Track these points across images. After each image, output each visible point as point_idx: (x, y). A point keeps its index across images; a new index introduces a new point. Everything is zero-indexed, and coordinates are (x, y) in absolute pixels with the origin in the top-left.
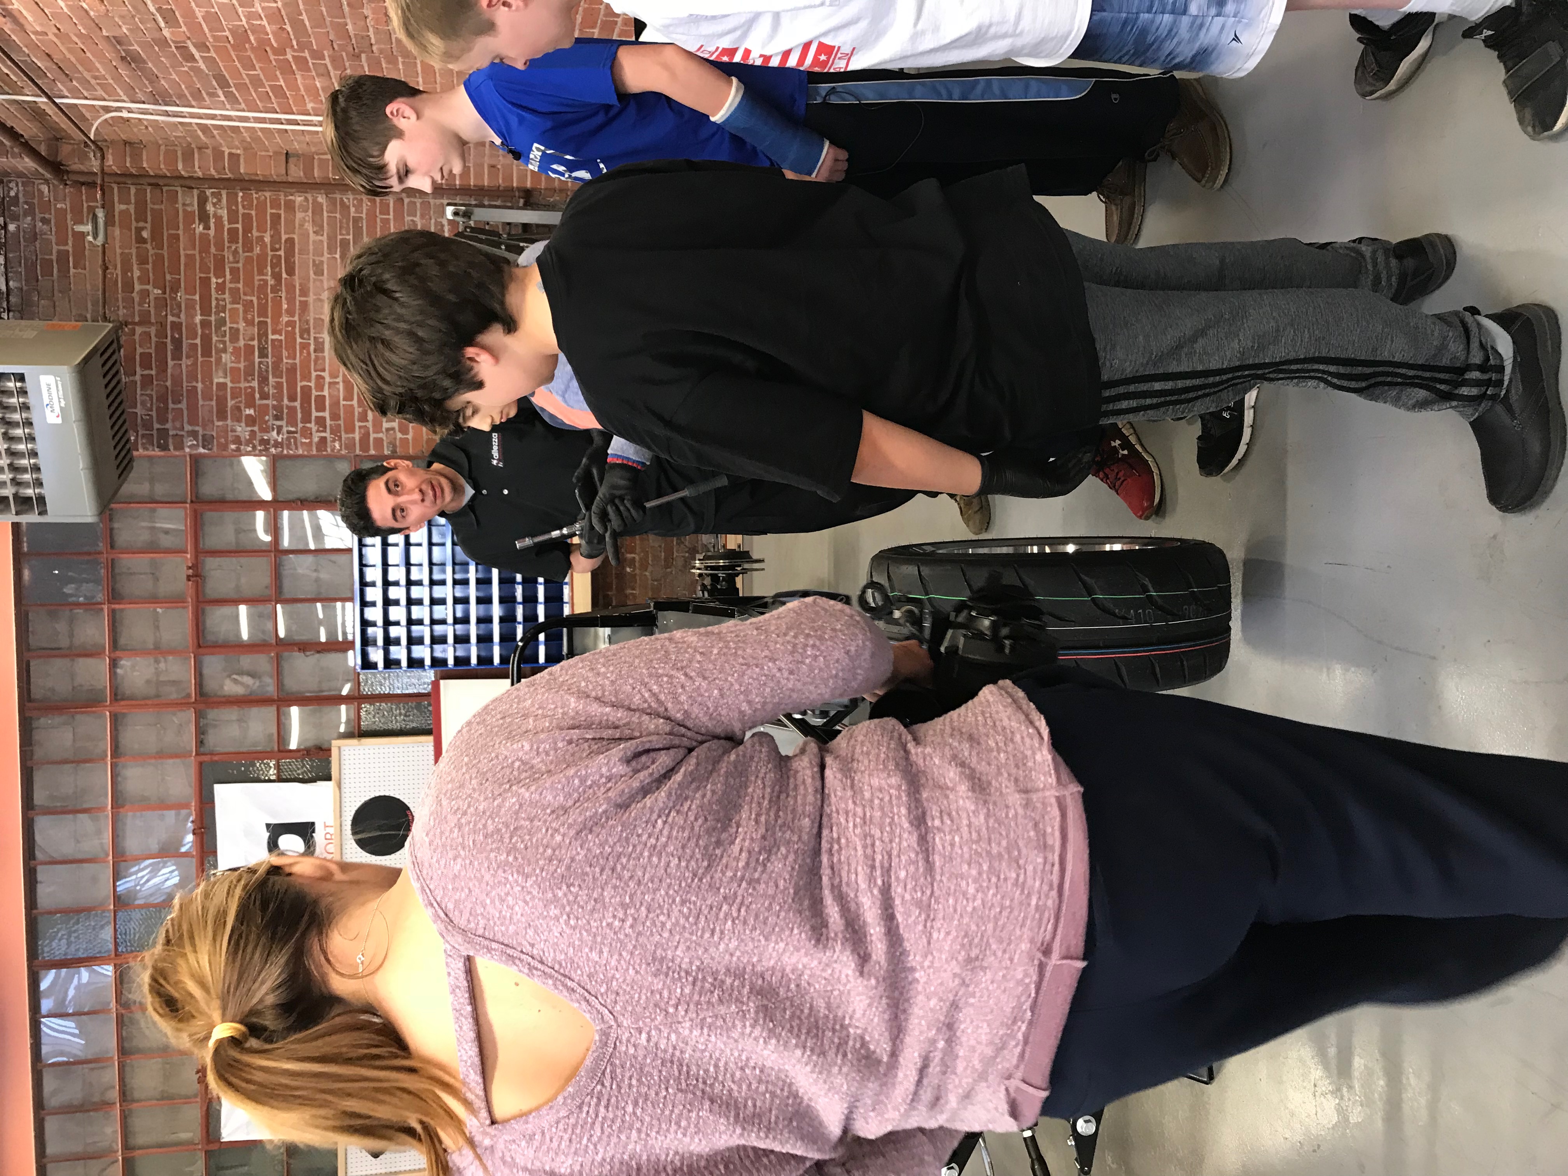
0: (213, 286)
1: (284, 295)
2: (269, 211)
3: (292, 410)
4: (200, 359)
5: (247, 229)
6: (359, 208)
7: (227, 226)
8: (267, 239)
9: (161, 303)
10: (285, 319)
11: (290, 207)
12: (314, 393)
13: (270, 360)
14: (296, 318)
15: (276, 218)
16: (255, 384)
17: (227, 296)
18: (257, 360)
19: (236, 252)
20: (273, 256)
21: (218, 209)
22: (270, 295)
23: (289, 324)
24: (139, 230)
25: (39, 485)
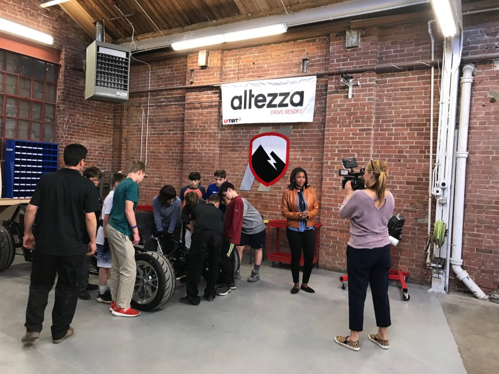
0: (96, 118)
1: (94, 133)
3: (70, 131)
4: (82, 112)
5: (106, 127)
7: (107, 123)
8: (105, 131)
9: (93, 106)
10: (89, 132)
11: (110, 137)
12: (74, 137)
13: (81, 128)
14: (89, 135)
15: (108, 134)
16: (76, 124)
17: (94, 121)
18: (81, 125)
19: (102, 124)
20: (101, 132)
21: (110, 122)
22: (94, 130)
24: (106, 105)
25: (104, 86)
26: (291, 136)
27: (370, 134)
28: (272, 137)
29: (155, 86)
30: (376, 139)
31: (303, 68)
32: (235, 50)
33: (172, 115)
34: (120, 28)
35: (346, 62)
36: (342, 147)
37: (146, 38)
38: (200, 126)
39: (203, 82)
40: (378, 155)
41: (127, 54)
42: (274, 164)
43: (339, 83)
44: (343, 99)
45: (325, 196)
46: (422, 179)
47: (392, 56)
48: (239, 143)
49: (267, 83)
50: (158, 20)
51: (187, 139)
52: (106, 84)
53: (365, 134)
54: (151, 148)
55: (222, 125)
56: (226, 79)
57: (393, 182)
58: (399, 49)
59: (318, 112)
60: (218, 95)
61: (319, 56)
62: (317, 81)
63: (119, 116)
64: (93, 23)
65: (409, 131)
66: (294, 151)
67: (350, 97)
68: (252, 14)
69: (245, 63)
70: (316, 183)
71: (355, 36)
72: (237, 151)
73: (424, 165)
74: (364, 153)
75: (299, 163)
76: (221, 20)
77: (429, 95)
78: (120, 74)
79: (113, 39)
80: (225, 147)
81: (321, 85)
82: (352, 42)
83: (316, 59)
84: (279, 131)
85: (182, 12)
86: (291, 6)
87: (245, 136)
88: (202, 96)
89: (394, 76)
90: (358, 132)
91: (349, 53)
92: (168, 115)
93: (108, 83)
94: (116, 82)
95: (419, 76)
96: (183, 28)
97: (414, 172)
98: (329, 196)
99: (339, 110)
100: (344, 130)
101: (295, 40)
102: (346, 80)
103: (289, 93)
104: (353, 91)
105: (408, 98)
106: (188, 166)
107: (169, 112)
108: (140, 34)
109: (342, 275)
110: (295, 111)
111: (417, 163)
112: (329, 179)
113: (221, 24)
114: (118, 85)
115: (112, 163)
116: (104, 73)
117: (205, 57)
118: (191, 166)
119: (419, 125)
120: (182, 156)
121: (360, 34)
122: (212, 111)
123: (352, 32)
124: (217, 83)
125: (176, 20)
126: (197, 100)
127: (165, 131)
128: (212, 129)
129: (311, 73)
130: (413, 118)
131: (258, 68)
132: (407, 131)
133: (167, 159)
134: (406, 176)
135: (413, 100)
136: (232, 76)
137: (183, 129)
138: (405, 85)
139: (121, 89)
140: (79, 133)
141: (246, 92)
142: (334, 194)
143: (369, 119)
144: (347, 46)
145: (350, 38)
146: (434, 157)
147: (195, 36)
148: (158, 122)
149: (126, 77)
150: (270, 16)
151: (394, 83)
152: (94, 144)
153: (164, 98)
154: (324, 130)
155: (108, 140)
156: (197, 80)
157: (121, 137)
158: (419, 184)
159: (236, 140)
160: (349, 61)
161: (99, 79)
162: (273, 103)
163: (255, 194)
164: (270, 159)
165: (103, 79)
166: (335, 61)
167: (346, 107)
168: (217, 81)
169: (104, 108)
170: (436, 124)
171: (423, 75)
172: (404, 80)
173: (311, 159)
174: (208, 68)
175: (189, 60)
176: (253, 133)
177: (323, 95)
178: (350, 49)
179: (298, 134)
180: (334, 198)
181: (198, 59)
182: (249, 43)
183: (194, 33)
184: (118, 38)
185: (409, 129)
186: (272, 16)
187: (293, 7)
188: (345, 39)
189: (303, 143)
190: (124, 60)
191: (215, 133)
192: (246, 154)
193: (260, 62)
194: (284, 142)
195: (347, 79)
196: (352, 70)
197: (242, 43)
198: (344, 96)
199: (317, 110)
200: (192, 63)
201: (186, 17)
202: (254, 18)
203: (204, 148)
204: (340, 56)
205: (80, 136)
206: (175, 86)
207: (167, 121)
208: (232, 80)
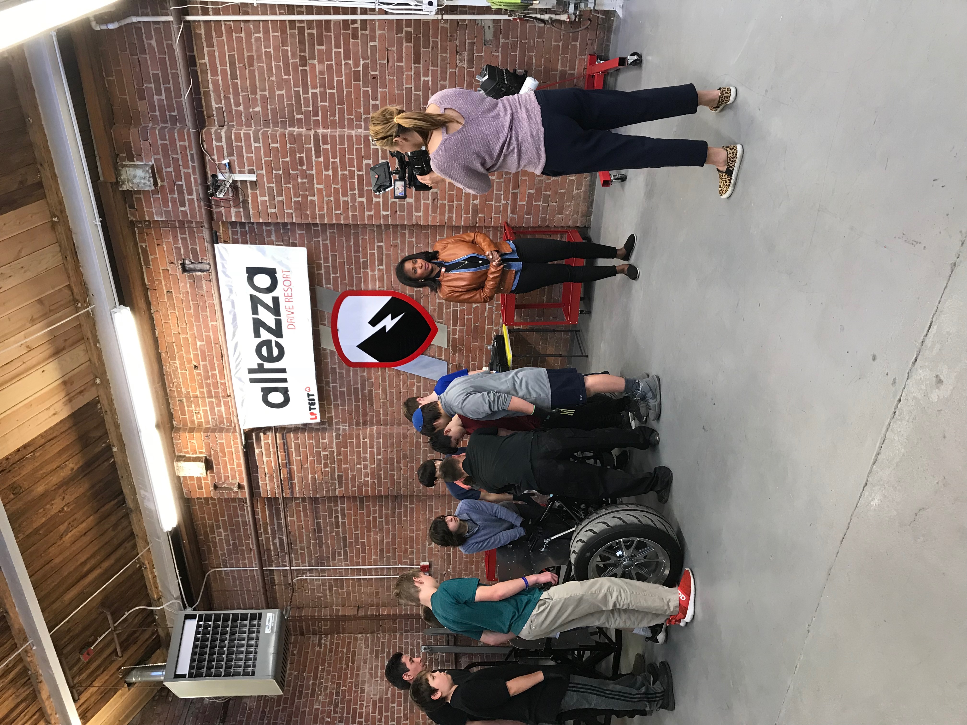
0: (320, 669)
1: (349, 672)
2: (347, 641)
3: (347, 718)
4: (309, 698)
5: (337, 647)
6: (384, 638)
7: (328, 647)
8: (345, 651)
9: (296, 677)
11: (356, 639)
12: (358, 711)
13: (340, 698)
14: (354, 680)
15: (349, 644)
16: (332, 708)
17: (325, 673)
18: (334, 698)
19: (331, 656)
20: (346, 657)
21: (326, 641)
22: (343, 672)
23: (350, 682)
24: (293, 651)
25: (255, 659)
26: (336, 289)
27: (325, 136)
28: (339, 326)
29: (250, 558)
30: (333, 125)
31: (201, 271)
32: (171, 406)
33: (306, 521)
34: (136, 635)
35: (184, 187)
36: (353, 189)
37: (155, 583)
38: (326, 465)
39: (239, 465)
40: (365, 119)
41: (188, 617)
42: (392, 319)
43: (227, 200)
44: (258, 191)
45: (450, 218)
46: (408, 34)
47: (168, 97)
48: (354, 388)
49: (232, 340)
50: (117, 561)
51: (353, 490)
52: (251, 656)
53: (325, 146)
54: (373, 557)
55: (322, 423)
56: (230, 421)
57: (417, 89)
58: (152, 85)
59: (286, 238)
60: (262, 434)
61: (176, 241)
62: (225, 242)
63: (314, 625)
64: (129, 690)
65: (316, 62)
66: (366, 282)
67: (253, 178)
68: (96, 377)
69: (196, 384)
70: (426, 236)
71: (131, 172)
72: (370, 392)
73: (380, 29)
74: (362, 146)
75: (388, 270)
76: (113, 438)
77: (242, 25)
78: (229, 629)
79: (159, 647)
80: (365, 414)
81: (233, 234)
82: (144, 178)
83: (181, 245)
84: (328, 311)
85: (97, 515)
86: (76, 301)
87: (341, 377)
88: (265, 466)
89: (207, 94)
90: (321, 159)
91: (165, 183)
92: (307, 530)
93: (248, 652)
94: (245, 636)
95: (205, 45)
96: (132, 511)
97: (395, 48)
98: (451, 211)
99: (280, 199)
100: (319, 186)
101: (145, 289)
102: (219, 186)
103: (251, 296)
104: (240, 172)
105: (251, 65)
106: (405, 485)
107: (300, 528)
108: (148, 595)
109: (599, 182)
110: (287, 283)
111: (376, 44)
112: (416, 211)
113: (120, 437)
114: (251, 632)
115: (406, 631)
116: (229, 660)
117: (187, 463)
118: (405, 478)
119: (302, 42)
120: (387, 497)
121: (127, 163)
122: (295, 443)
123: (122, 177)
124: (239, 437)
125: (115, 526)
126: (274, 475)
127: (338, 533)
128: (331, 442)
129: (209, 256)
130: (290, 54)
131: (204, 359)
132: (315, 65)
133: (394, 526)
134: (403, 64)
135: (254, 54)
136: (223, 408)
137: (334, 499)
138: (224, 72)
139: (259, 625)
140: (350, 700)
141: (253, 381)
142: (446, 202)
143: (294, 139)
144: (153, 188)
145: (135, 181)
146: (364, 11)
147: (147, 486)
148: (321, 547)
149: (235, 617)
150: (98, 341)
151: (222, 92)
152: (371, 669)
153: (274, 538)
154: (321, 224)
155: (361, 643)
156: (234, 477)
157: (355, 618)
158: (417, 39)
159: (349, 394)
160: (182, 183)
161: (240, 670)
162: (273, 326)
163: (454, 352)
164: (384, 327)
165: (241, 663)
166: (183, 209)
167: (274, 185)
168: (235, 438)
169: (300, 653)
170: (299, 9)
171: (203, 36)
172: (215, 73)
173: (380, 247)
174: (210, 456)
175: (196, 494)
176: (332, 362)
177: (252, 230)
178: (159, 181)
179: (332, 275)
180: (453, 202)
181: (191, 478)
182: (156, 380)
183: (141, 488)
184: (158, 636)
185: (311, 61)
186: (99, 338)
187: (78, 297)
188: (138, 192)
189: (350, 264)
190: (201, 623)
191: (337, 437)
192: (376, 374)
193: (192, 356)
194: (349, 301)
195: (217, 185)
196: (200, 175)
197: (157, 393)
198: (252, 189)
199: (283, 241)
200: (200, 487)
201: (107, 507)
202: (105, 372)
203: (368, 455)
204: (174, 201)
205: (356, 698)
206: (249, 518)
207: (318, 530)
208: (231, 409)
